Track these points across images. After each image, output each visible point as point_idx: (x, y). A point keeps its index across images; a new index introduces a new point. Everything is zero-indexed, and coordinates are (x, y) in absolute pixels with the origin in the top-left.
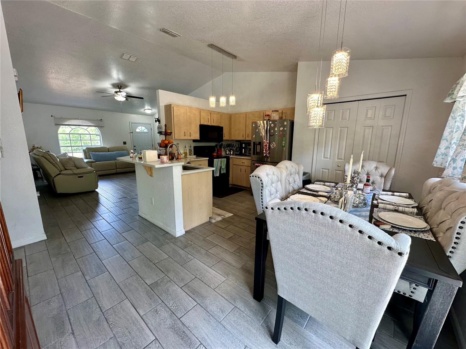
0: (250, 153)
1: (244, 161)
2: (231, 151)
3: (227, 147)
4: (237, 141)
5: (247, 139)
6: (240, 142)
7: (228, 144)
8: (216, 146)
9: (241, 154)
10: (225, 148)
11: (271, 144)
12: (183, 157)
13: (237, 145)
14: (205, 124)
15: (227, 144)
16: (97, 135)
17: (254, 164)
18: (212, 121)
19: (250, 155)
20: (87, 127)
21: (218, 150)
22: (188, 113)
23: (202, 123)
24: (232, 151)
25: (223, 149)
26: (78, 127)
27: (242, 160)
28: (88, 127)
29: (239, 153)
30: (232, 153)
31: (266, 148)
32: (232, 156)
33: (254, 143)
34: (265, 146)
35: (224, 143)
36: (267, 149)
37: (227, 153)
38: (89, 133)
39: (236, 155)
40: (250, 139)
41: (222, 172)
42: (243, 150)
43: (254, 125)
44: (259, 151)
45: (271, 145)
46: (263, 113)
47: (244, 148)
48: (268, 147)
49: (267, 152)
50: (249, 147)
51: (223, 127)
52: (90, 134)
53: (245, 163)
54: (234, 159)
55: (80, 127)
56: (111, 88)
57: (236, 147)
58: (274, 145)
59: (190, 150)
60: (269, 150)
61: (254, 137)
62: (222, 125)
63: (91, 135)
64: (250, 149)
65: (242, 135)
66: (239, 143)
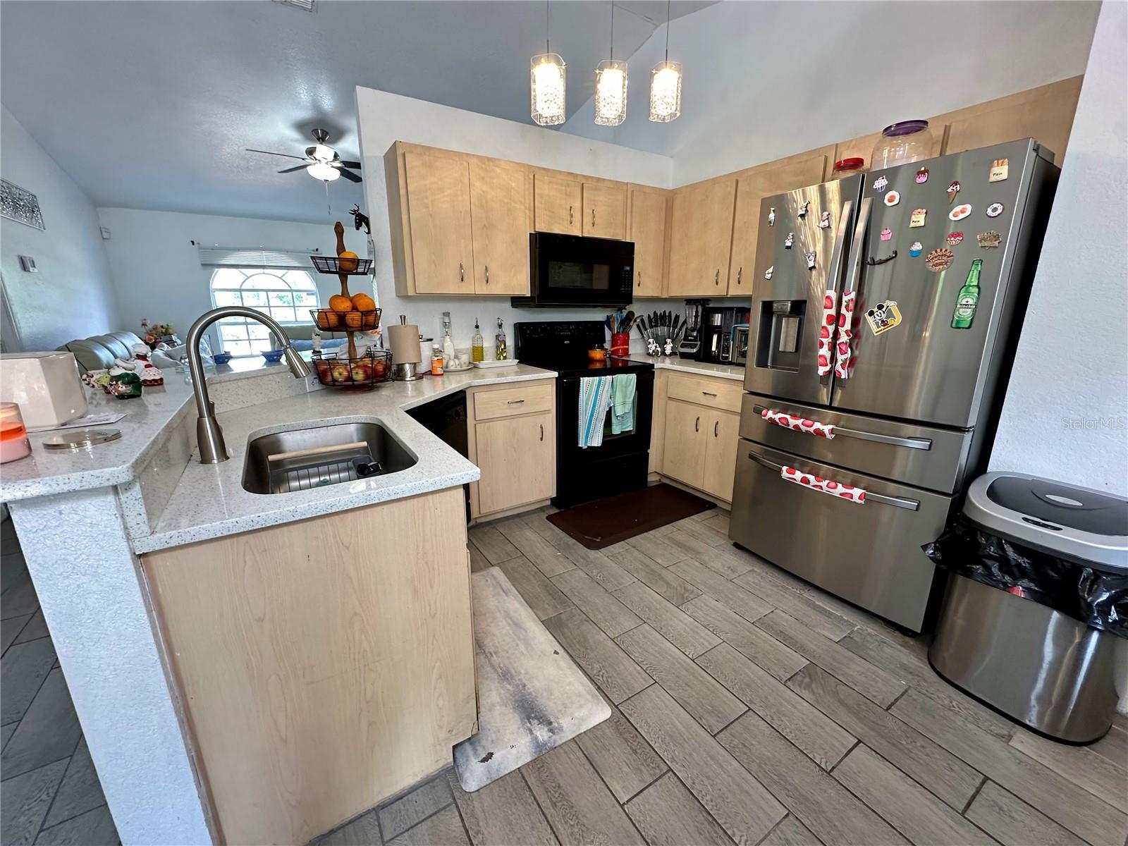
0: (744, 355)
1: (713, 387)
2: (666, 343)
3: (651, 327)
4: (690, 301)
5: (735, 291)
6: (705, 306)
7: (655, 313)
8: (608, 322)
9: (705, 356)
10: (646, 330)
11: (871, 313)
12: (460, 365)
13: (689, 316)
14: (557, 230)
15: (652, 316)
16: (310, 293)
17: (758, 411)
18: (587, 219)
19: (741, 360)
20: (284, 271)
21: (614, 337)
22: (478, 184)
23: (542, 228)
24: (668, 340)
25: (634, 334)
26: (261, 271)
27: (703, 381)
28: (286, 271)
29: (695, 351)
30: (668, 351)
31: (836, 334)
32: (667, 364)
33: (768, 307)
34: (830, 323)
35: (638, 310)
36: (844, 338)
37: (651, 351)
38: (288, 288)
39: (684, 356)
40: (749, 292)
41: (616, 430)
42: (715, 337)
43: (772, 216)
44: (791, 347)
45: (870, 320)
46: (826, 158)
47: (718, 330)
48: (848, 326)
49: (841, 358)
50: (743, 327)
51: (633, 244)
52: (292, 291)
53: (718, 396)
54: (672, 375)
55: (266, 271)
56: (297, 141)
57: (685, 327)
58: (890, 315)
59: (497, 337)
60: (850, 346)
61: (768, 276)
62: (631, 239)
63: (295, 294)
64: (745, 333)
65: (712, 274)
66: (700, 309)
